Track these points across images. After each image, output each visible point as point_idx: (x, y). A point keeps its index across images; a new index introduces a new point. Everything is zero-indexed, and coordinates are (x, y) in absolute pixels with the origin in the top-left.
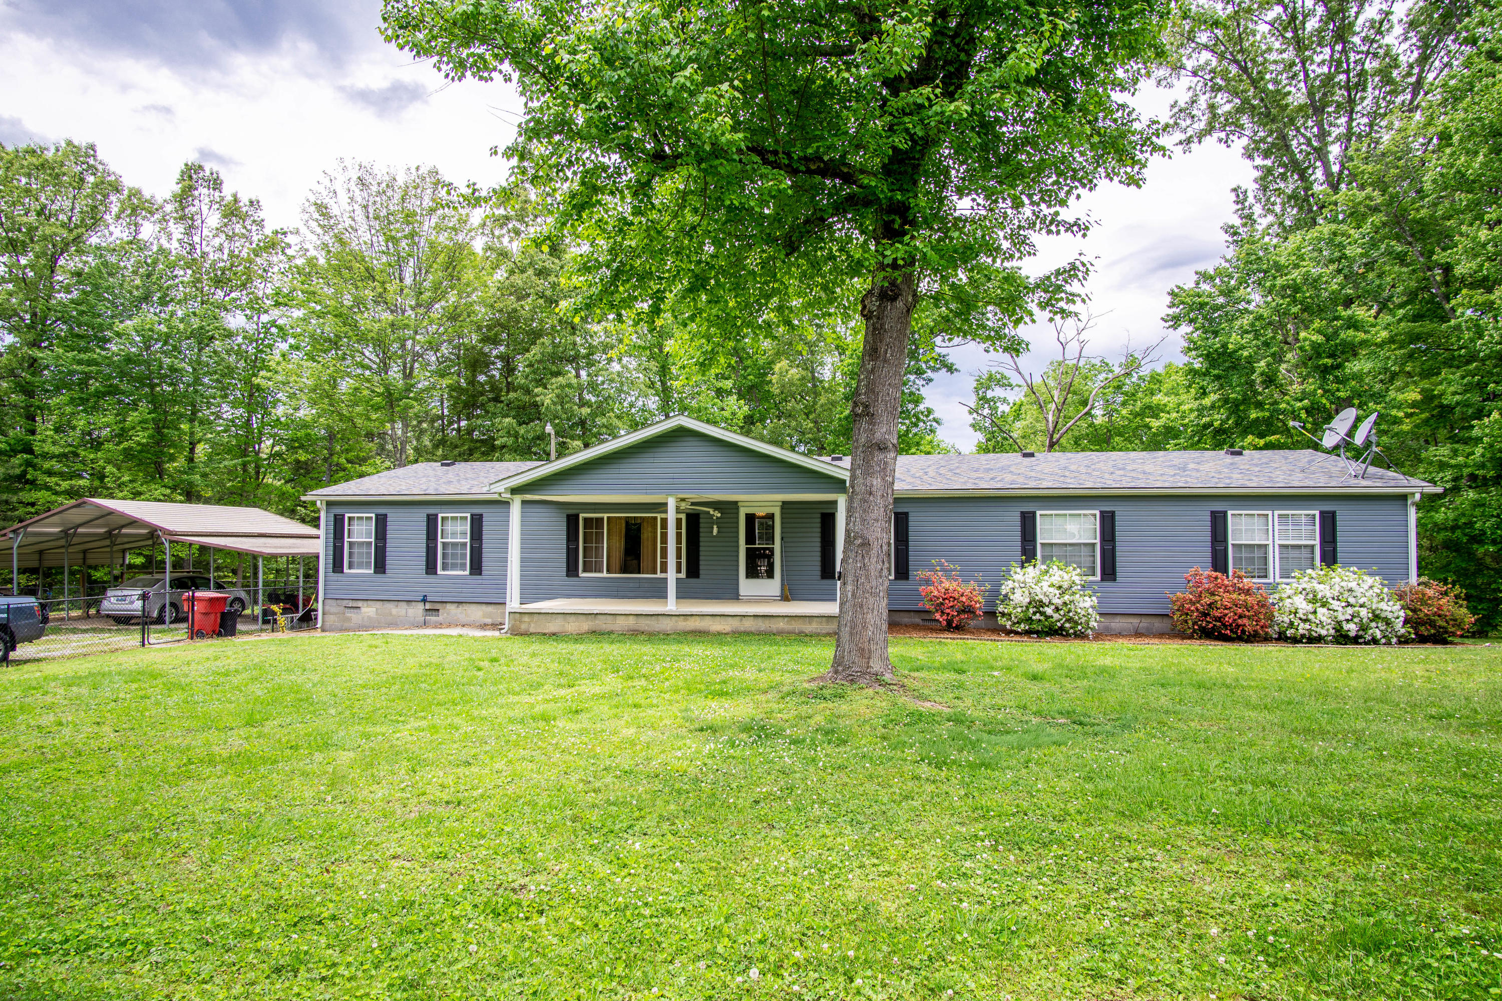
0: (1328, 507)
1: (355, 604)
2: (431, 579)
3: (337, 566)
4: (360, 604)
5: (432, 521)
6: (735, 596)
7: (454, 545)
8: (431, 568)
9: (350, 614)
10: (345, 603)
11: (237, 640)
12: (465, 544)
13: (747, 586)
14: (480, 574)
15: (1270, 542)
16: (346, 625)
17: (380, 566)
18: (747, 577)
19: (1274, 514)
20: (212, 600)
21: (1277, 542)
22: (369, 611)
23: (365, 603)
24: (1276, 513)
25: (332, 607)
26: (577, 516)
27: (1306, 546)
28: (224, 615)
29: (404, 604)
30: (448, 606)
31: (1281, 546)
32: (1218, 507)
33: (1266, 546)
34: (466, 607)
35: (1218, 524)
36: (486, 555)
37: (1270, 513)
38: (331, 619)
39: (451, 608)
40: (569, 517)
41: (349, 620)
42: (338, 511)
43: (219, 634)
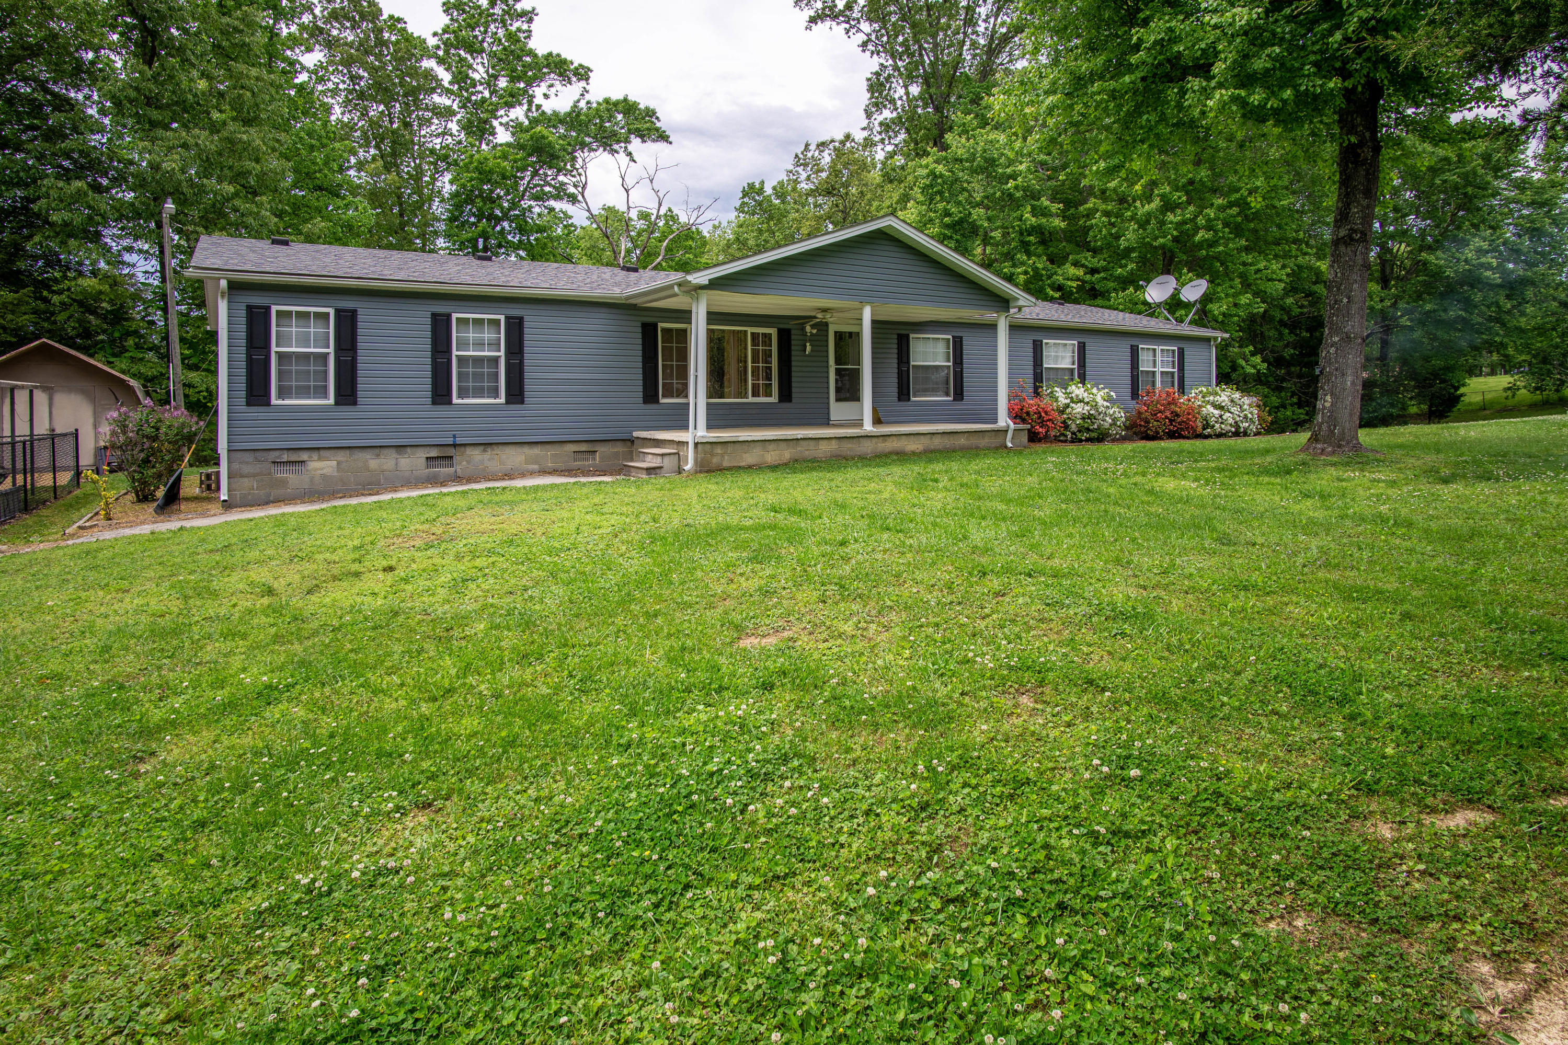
0: (1180, 345)
1: (294, 457)
2: (442, 411)
4: (304, 456)
6: (826, 422)
7: (478, 361)
8: (441, 394)
9: (284, 474)
10: (273, 456)
12: (496, 360)
13: (838, 410)
14: (522, 402)
15: (1157, 370)
16: (275, 493)
18: (836, 400)
19: (1159, 349)
21: (1160, 369)
22: (323, 466)
23: (315, 455)
25: (246, 463)
26: (655, 326)
27: (1171, 373)
29: (393, 451)
30: (469, 451)
31: (1161, 372)
32: (1134, 342)
33: (1155, 372)
34: (498, 450)
35: (1134, 354)
36: (529, 374)
38: (244, 486)
39: (476, 455)
40: (645, 326)
41: (284, 483)
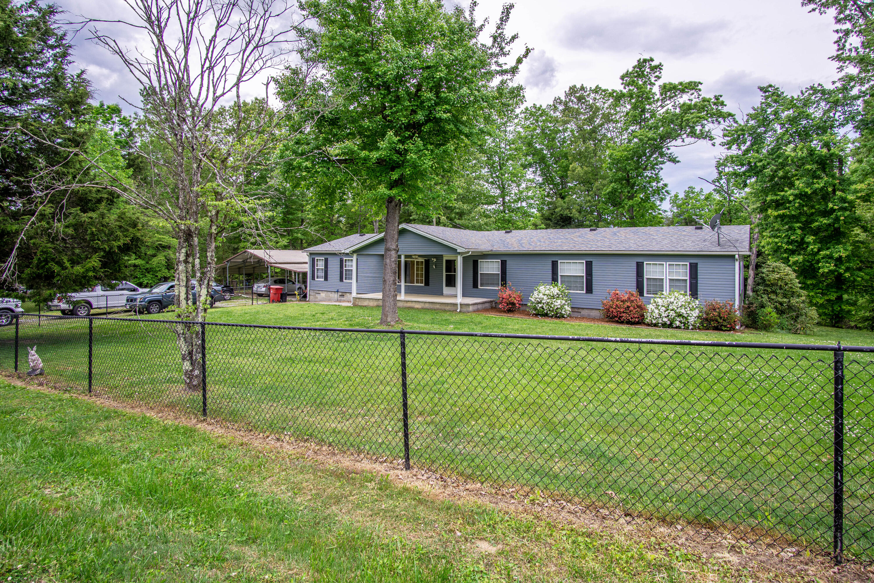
0: (694, 261)
1: (319, 292)
2: (341, 283)
3: (313, 278)
5: (341, 261)
6: (440, 294)
7: (349, 270)
8: (341, 280)
9: (317, 296)
10: (315, 292)
11: (288, 303)
13: (447, 290)
15: (664, 277)
16: (316, 300)
17: (326, 278)
18: (447, 286)
19: (666, 264)
20: (276, 289)
21: (668, 277)
22: (323, 295)
23: (322, 292)
24: (668, 263)
25: (312, 293)
27: (683, 280)
28: (282, 295)
29: (333, 293)
31: (670, 280)
32: (640, 260)
33: (663, 279)
35: (640, 268)
37: (664, 263)
38: (312, 297)
39: (348, 295)
41: (317, 298)
42: (313, 257)
43: (280, 302)
